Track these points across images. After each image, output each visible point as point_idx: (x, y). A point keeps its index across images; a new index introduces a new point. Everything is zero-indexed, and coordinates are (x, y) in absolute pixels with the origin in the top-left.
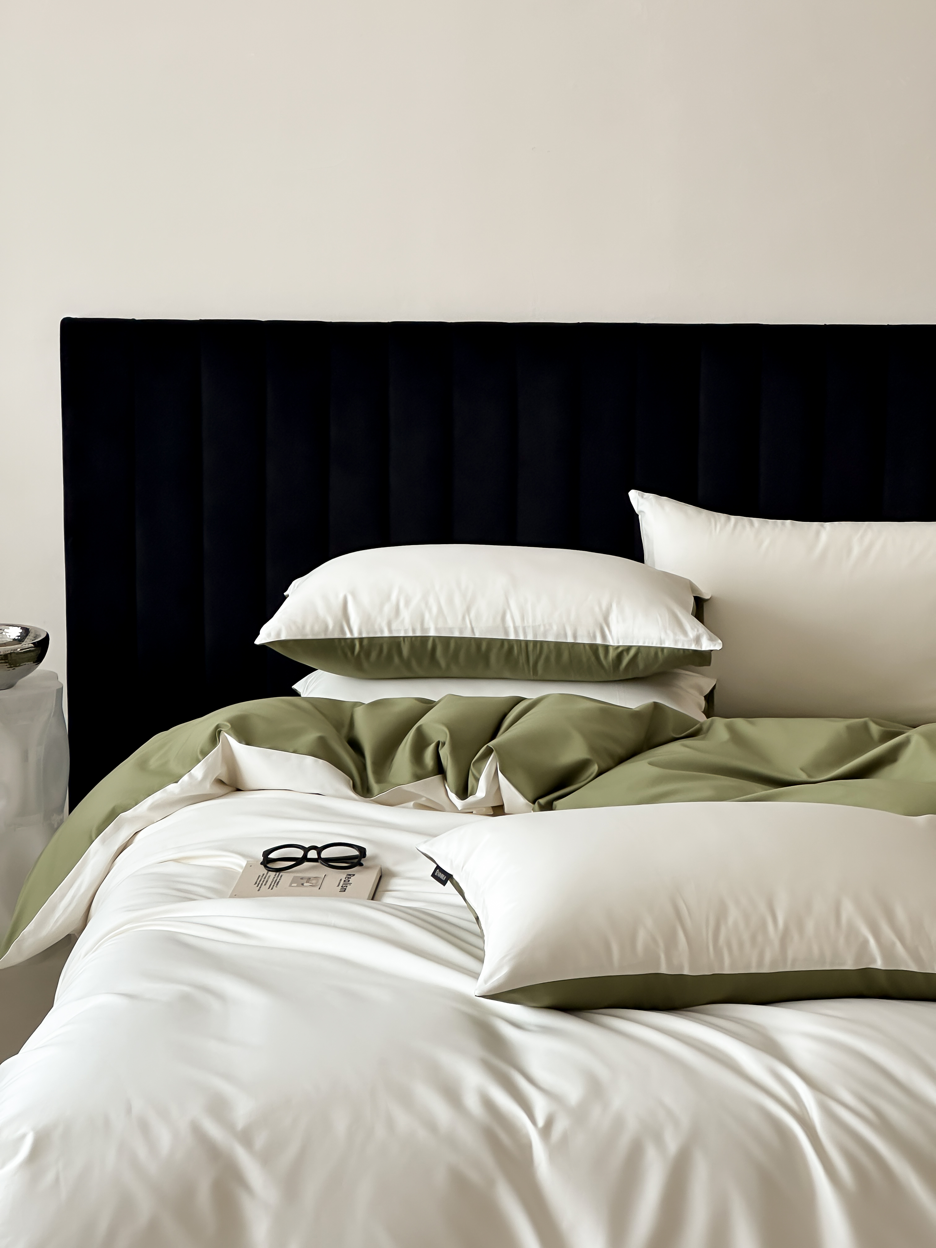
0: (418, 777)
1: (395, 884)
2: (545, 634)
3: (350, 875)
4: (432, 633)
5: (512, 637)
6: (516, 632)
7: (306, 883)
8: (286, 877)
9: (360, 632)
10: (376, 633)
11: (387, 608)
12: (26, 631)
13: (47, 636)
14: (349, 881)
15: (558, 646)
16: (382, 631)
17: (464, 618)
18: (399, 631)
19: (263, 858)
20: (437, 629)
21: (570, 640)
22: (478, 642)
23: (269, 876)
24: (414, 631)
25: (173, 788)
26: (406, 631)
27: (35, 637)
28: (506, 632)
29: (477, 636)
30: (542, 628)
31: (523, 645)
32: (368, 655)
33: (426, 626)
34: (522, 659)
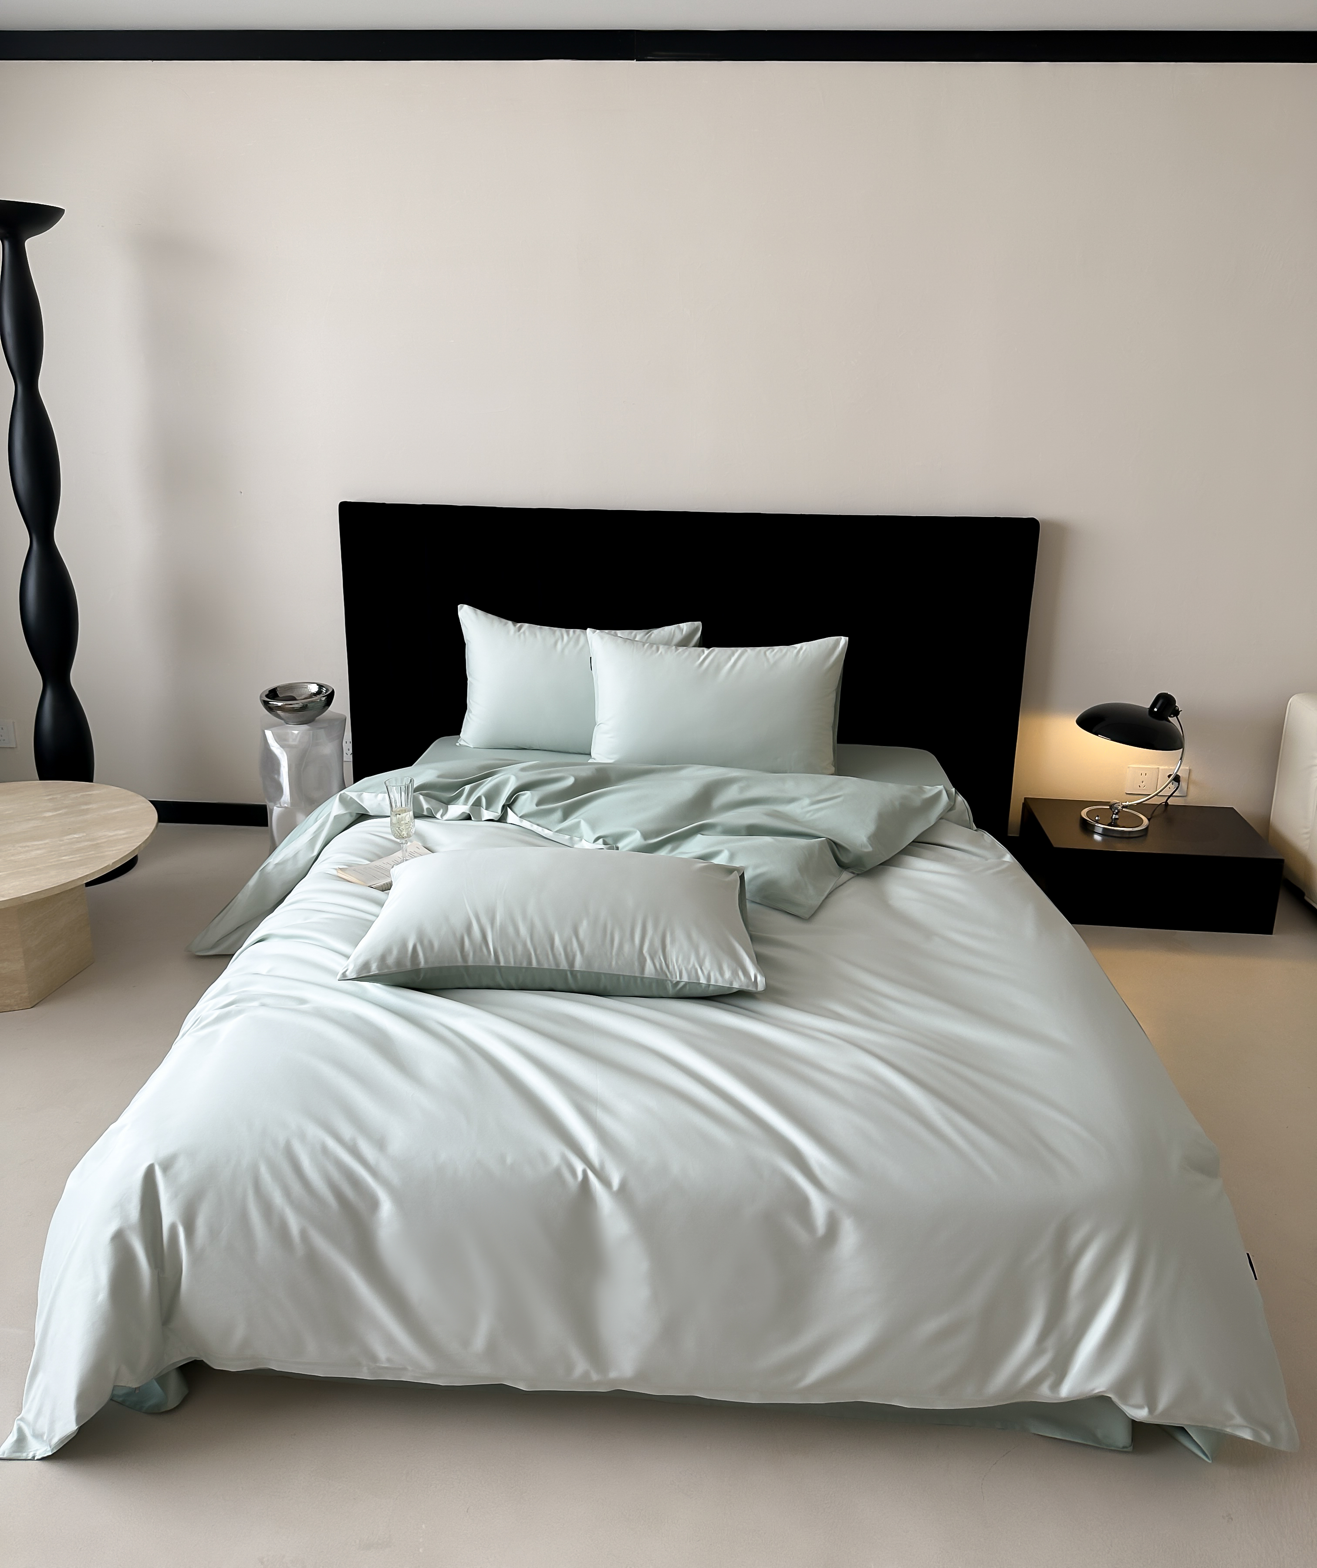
12: (320, 687)
27: (327, 690)
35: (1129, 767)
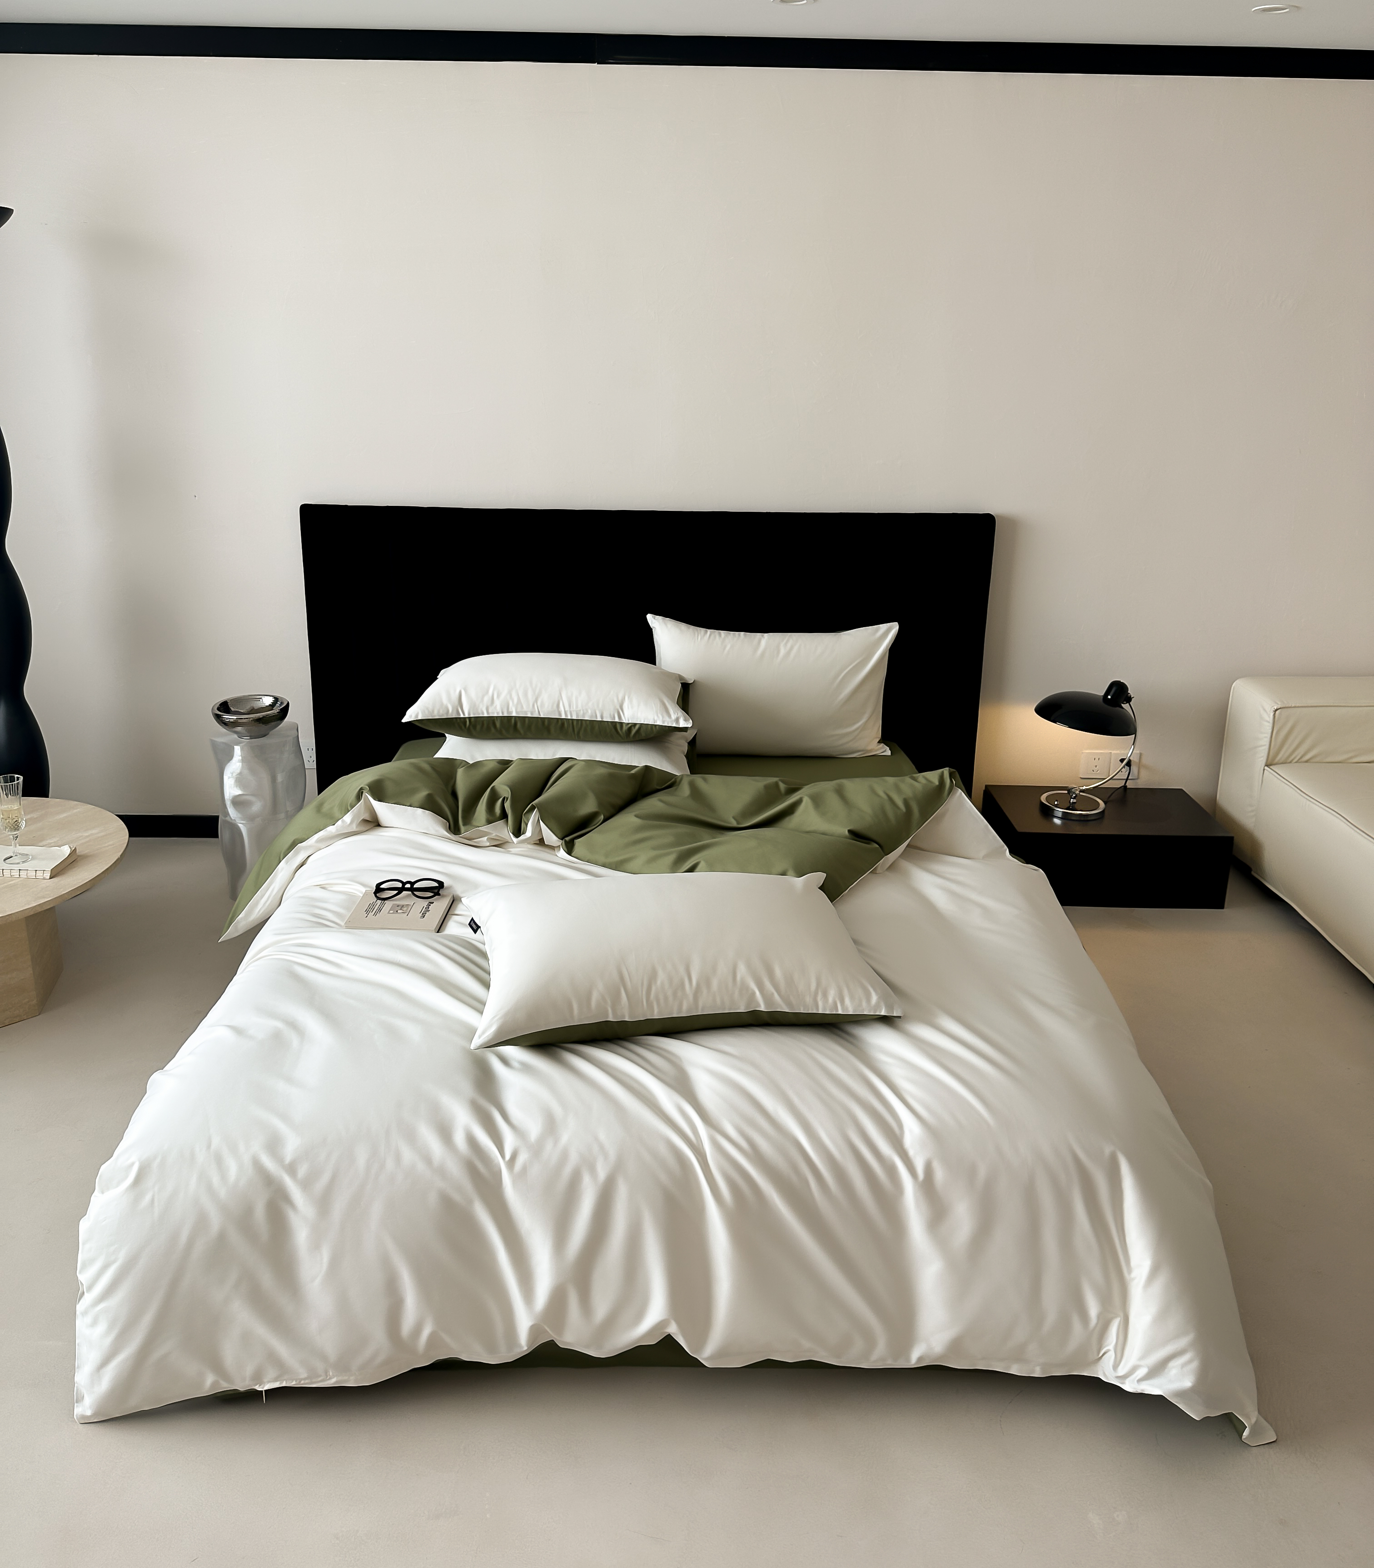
0: (489, 822)
1: (459, 909)
2: (584, 715)
3: (430, 902)
4: (514, 714)
5: (563, 717)
6: (566, 714)
7: (400, 910)
8: (388, 904)
9: (469, 714)
10: (479, 714)
11: (486, 699)
12: (276, 699)
13: (288, 703)
14: (429, 908)
15: (592, 722)
16: (483, 713)
17: (533, 706)
18: (493, 713)
19: (375, 888)
20: (517, 712)
21: (599, 719)
22: (543, 720)
23: (376, 905)
24: (503, 713)
25: (331, 829)
26: (498, 713)
27: (282, 703)
28: (560, 714)
29: (542, 716)
30: (582, 712)
31: (570, 721)
32: (475, 727)
33: (510, 710)
34: (571, 729)
35: (1083, 753)
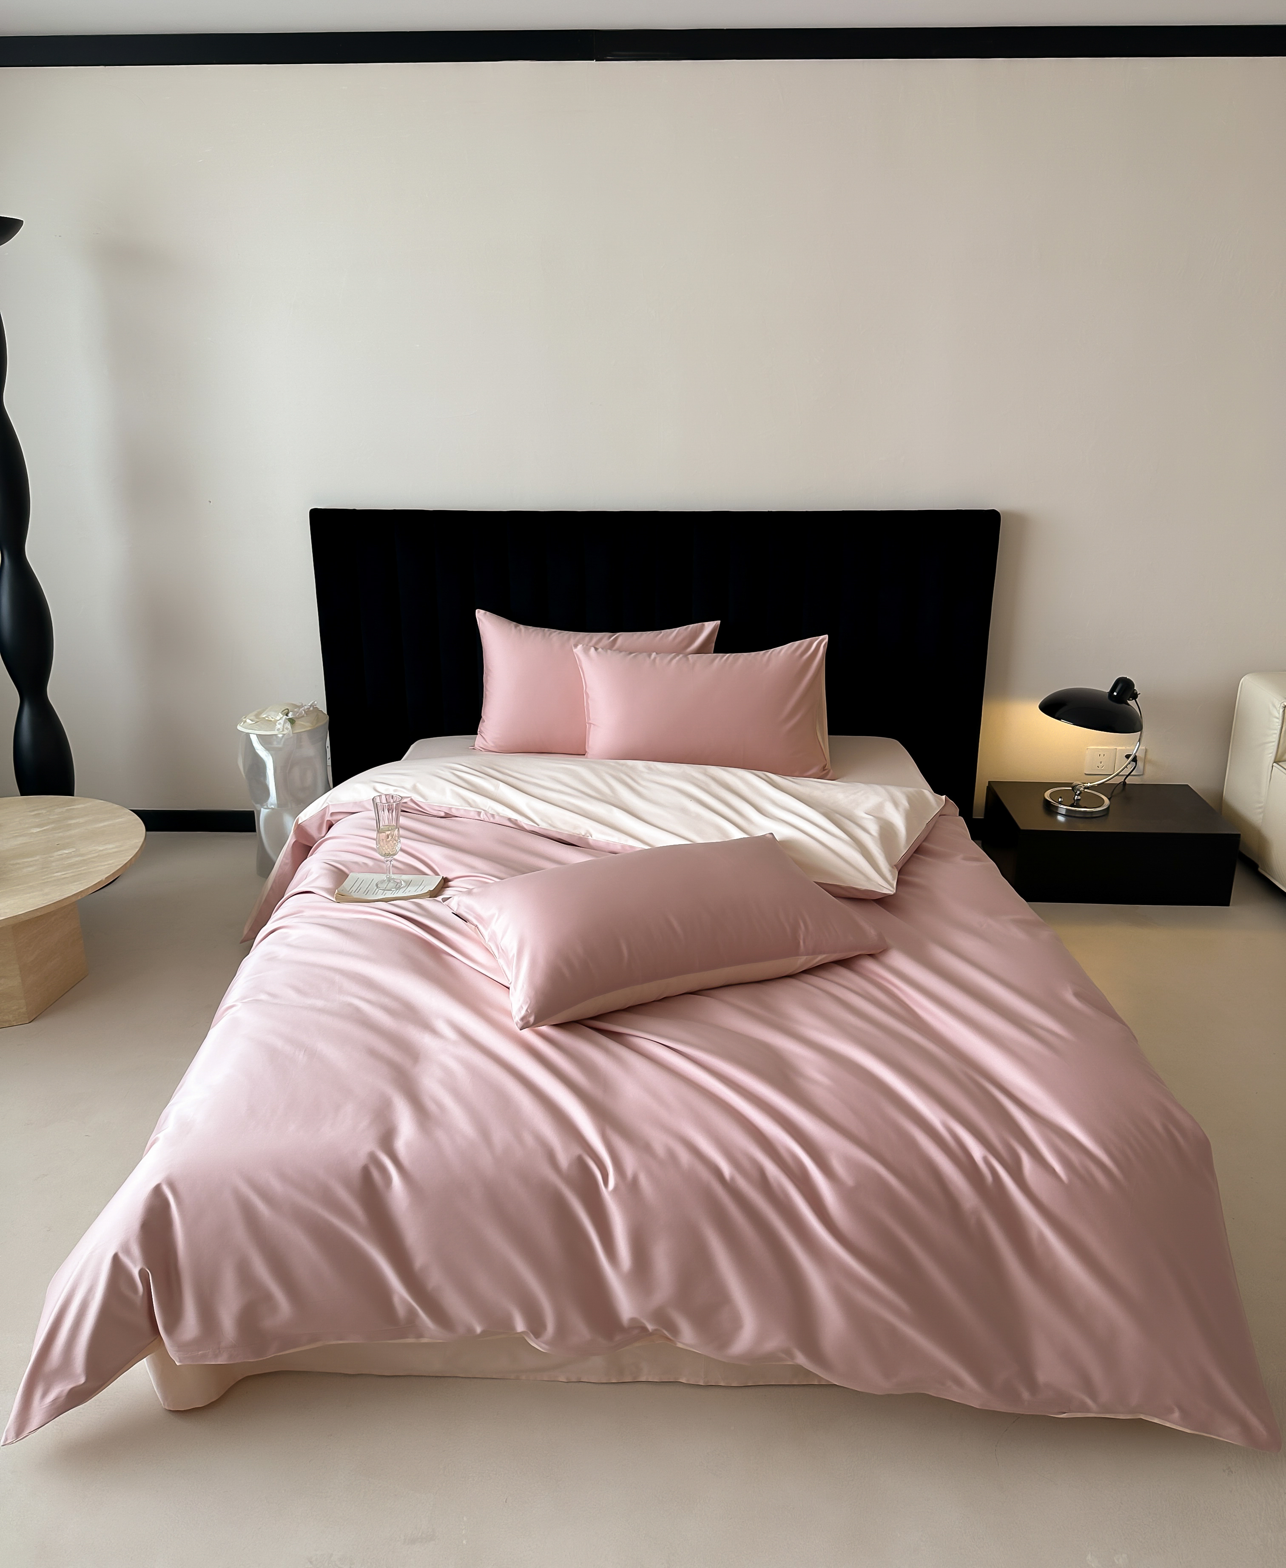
35: (1087, 749)
